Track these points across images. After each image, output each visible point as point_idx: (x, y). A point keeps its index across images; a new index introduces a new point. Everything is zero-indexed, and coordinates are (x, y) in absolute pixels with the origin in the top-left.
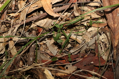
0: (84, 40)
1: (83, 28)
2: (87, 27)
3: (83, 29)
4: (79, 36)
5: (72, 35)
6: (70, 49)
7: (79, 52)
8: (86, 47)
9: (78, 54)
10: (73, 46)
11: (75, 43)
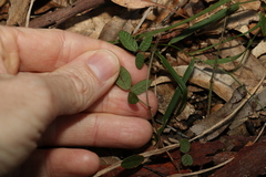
0: (240, 89)
1: (234, 43)
2: (249, 42)
3: (235, 49)
4: (221, 72)
5: (197, 73)
6: (190, 122)
7: (224, 133)
8: (248, 111)
9: (223, 140)
10: (202, 112)
11: (207, 99)
